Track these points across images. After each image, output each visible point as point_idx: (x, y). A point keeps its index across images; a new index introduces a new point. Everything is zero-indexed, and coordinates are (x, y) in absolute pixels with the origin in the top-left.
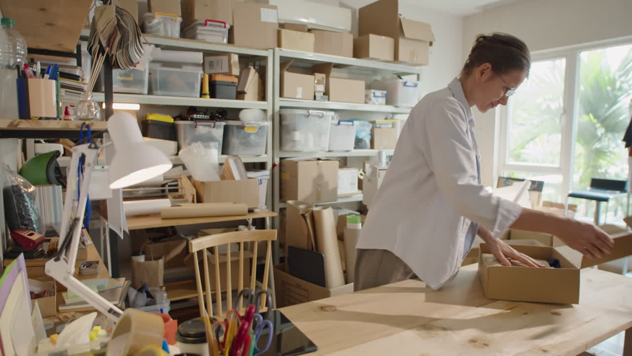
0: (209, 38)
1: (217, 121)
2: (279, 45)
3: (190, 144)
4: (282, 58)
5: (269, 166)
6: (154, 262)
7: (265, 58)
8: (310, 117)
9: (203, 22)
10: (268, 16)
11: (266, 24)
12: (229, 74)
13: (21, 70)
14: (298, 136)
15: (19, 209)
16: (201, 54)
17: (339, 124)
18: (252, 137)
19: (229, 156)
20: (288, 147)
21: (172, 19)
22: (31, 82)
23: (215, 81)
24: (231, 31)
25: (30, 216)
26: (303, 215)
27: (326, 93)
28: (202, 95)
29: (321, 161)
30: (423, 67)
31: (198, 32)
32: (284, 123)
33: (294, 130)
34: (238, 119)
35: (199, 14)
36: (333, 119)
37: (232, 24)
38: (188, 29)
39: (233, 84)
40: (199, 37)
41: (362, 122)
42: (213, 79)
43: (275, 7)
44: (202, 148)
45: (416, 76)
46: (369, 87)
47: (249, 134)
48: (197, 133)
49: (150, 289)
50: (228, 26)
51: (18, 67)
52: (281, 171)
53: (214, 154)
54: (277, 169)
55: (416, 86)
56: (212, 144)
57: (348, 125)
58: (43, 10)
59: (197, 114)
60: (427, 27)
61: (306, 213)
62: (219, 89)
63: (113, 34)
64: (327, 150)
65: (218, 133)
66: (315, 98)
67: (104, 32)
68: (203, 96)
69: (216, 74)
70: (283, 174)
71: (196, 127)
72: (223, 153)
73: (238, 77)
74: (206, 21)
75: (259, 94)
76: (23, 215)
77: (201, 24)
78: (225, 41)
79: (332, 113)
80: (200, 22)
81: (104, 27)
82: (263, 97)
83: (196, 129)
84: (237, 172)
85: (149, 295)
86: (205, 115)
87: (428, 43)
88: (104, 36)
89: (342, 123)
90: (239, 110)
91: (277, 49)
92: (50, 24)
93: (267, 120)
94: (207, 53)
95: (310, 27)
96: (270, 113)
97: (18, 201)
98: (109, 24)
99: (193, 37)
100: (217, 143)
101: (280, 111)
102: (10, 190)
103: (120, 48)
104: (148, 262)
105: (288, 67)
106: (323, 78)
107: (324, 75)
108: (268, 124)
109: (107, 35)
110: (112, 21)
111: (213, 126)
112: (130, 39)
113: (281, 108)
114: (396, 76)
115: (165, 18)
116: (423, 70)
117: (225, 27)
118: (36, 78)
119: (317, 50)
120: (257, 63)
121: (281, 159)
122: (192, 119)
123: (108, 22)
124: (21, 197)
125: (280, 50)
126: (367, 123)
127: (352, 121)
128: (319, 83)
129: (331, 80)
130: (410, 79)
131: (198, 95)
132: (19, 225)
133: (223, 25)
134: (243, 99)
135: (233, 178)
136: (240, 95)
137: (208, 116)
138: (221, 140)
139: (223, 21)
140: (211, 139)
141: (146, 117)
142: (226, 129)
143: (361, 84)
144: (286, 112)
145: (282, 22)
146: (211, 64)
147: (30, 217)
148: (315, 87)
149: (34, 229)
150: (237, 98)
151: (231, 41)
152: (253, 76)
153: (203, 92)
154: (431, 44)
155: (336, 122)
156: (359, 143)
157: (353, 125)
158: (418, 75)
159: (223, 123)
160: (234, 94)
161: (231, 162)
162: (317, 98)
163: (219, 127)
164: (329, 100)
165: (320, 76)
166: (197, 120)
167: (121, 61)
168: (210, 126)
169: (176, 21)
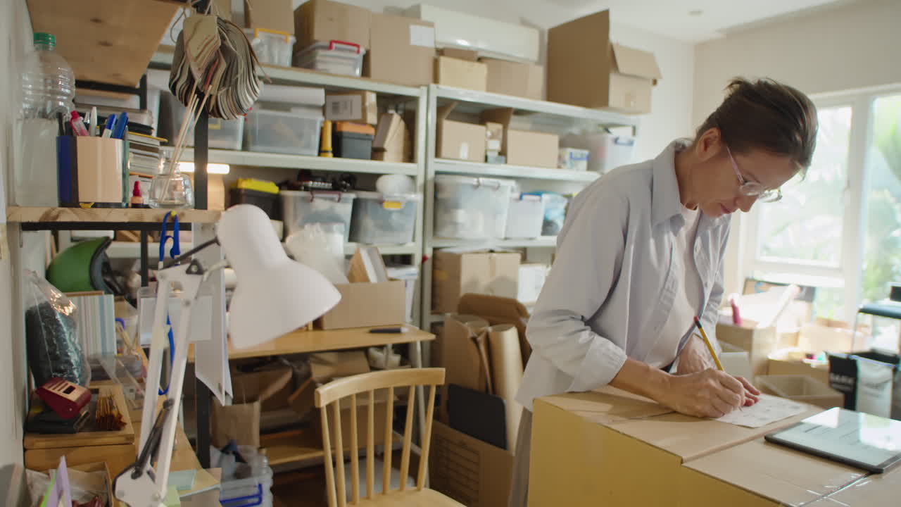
0: (333, 68)
1: (343, 191)
2: (436, 79)
3: (302, 227)
4: (439, 99)
5: (417, 260)
6: (246, 406)
7: (414, 100)
8: (481, 188)
9: (327, 44)
10: (421, 37)
11: (417, 48)
12: (363, 122)
13: (64, 122)
14: (461, 216)
15: (51, 344)
16: (322, 92)
17: (521, 198)
18: (395, 217)
19: (360, 244)
20: (445, 232)
21: (280, 40)
22: (82, 143)
23: (341, 133)
24: (366, 58)
25: (68, 356)
26: (474, 339)
27: (503, 153)
28: (321, 152)
29: (494, 255)
30: (642, 117)
31: (318, 58)
32: (440, 196)
33: (456, 206)
34: (373, 189)
35: (321, 33)
36: (512, 190)
37: (368, 48)
38: (303, 55)
39: (367, 137)
40: (320, 66)
41: (554, 196)
42: (338, 130)
43: (431, 25)
44: (322, 233)
45: (630, 130)
46: (562, 144)
47: (390, 213)
48: (314, 210)
49: (240, 448)
50: (363, 51)
51: (60, 116)
52: (434, 267)
53: (338, 241)
54: (428, 264)
55: (631, 143)
56: (335, 227)
57: (534, 201)
58: (96, 21)
59: (313, 181)
60: (649, 58)
61: (479, 335)
62: (347, 144)
63: (214, 62)
64: (503, 237)
65: (345, 209)
66: (486, 160)
67: (199, 59)
68: (322, 154)
69: (342, 122)
70: (437, 272)
71: (312, 200)
72: (350, 240)
73: (375, 127)
74: (331, 42)
75: (405, 153)
76: (57, 355)
77: (323, 48)
78: (358, 72)
79: (512, 183)
80: (321, 43)
81: (200, 51)
82: (410, 156)
83: (313, 203)
84: (372, 270)
85: (239, 458)
86: (325, 182)
87: (651, 82)
88: (199, 65)
89: (525, 197)
90: (376, 176)
91: (433, 86)
92: (106, 44)
93: (415, 191)
94: (331, 91)
95: (480, 54)
96: (420, 181)
97: (49, 333)
98: (209, 46)
99: (310, 66)
100: (342, 226)
101: (435, 178)
102: (37, 312)
103: (224, 85)
104: (238, 406)
105: (448, 112)
106: (499, 130)
107: (500, 126)
108: (418, 197)
109: (204, 64)
110: (213, 42)
111: (337, 199)
112: (241, 71)
113: (437, 173)
114: (601, 129)
115: (271, 38)
116: (642, 121)
117: (358, 52)
118: (90, 135)
119: (490, 88)
120: (401, 106)
121: (435, 249)
122: (307, 189)
123: (207, 41)
124: (55, 326)
125: (438, 88)
126: (560, 197)
127: (539, 194)
128: (492, 137)
129: (510, 133)
130: (622, 133)
131: (316, 152)
132: (49, 371)
133: (355, 48)
134: (381, 159)
135: (366, 280)
136: (377, 153)
137: (331, 185)
138: (348, 219)
139: (356, 43)
140: (334, 219)
141: (237, 183)
142: (357, 204)
143: (554, 140)
144: (444, 180)
145: (440, 47)
146: (336, 107)
147: (67, 358)
148: (486, 143)
149: (73, 379)
150: (373, 158)
151: (366, 72)
152: (396, 124)
153: (323, 148)
154: (655, 82)
155: (517, 195)
156: (547, 226)
157: (540, 200)
158: (634, 129)
159: (352, 196)
160: (369, 152)
161: (364, 254)
162: (489, 160)
163: (346, 201)
164: (506, 162)
165: (494, 127)
166: (313, 190)
167: (224, 105)
168: (332, 199)
169: (286, 41)
